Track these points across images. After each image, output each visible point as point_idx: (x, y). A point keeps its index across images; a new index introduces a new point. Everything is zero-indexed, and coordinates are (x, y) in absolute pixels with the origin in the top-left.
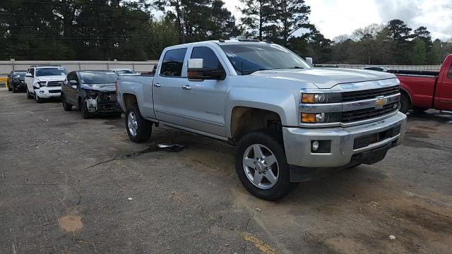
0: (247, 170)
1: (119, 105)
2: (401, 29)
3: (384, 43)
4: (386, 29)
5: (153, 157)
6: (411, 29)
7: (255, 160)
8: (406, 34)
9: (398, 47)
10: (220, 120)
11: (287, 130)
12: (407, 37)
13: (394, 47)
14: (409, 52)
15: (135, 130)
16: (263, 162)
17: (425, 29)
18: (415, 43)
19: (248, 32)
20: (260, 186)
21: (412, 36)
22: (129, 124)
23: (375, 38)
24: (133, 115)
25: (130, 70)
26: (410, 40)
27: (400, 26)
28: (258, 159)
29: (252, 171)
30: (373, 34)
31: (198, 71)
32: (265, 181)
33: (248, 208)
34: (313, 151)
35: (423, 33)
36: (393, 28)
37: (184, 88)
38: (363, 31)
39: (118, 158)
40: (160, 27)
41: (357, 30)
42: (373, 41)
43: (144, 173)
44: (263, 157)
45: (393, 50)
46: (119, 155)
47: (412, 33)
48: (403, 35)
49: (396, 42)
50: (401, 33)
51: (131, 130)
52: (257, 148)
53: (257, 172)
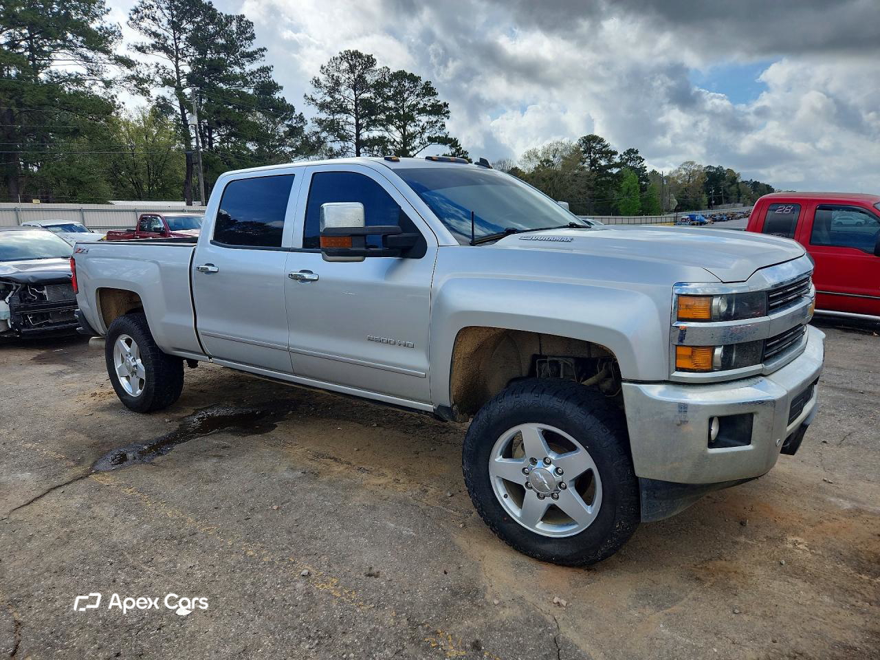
0: (500, 491)
1: (82, 314)
2: (600, 152)
3: (576, 175)
4: (577, 150)
5: (205, 454)
6: (615, 153)
7: (525, 463)
8: (610, 161)
9: (597, 184)
10: (415, 360)
11: (639, 391)
12: (610, 167)
13: (592, 184)
14: (615, 193)
15: (136, 381)
16: (551, 468)
17: (637, 152)
18: (622, 176)
19: (331, 150)
20: (543, 529)
21: (616, 165)
22: (118, 365)
23: (559, 168)
24: (129, 342)
25: (77, 223)
26: (615, 171)
27: (598, 147)
28: (534, 461)
29: (517, 492)
30: (555, 161)
31: (353, 235)
32: (554, 514)
33: (530, 599)
34: (711, 444)
35: (632, 160)
36: (588, 150)
37: (294, 277)
38: (540, 154)
39: (102, 465)
40: (139, 131)
41: (529, 152)
42: (556, 173)
43: (195, 511)
44: (552, 456)
45: (590, 188)
46: (102, 456)
47: (617, 159)
48: (603, 163)
49: (595, 175)
50: (600, 158)
51: (124, 382)
52: (531, 433)
53: (530, 495)
